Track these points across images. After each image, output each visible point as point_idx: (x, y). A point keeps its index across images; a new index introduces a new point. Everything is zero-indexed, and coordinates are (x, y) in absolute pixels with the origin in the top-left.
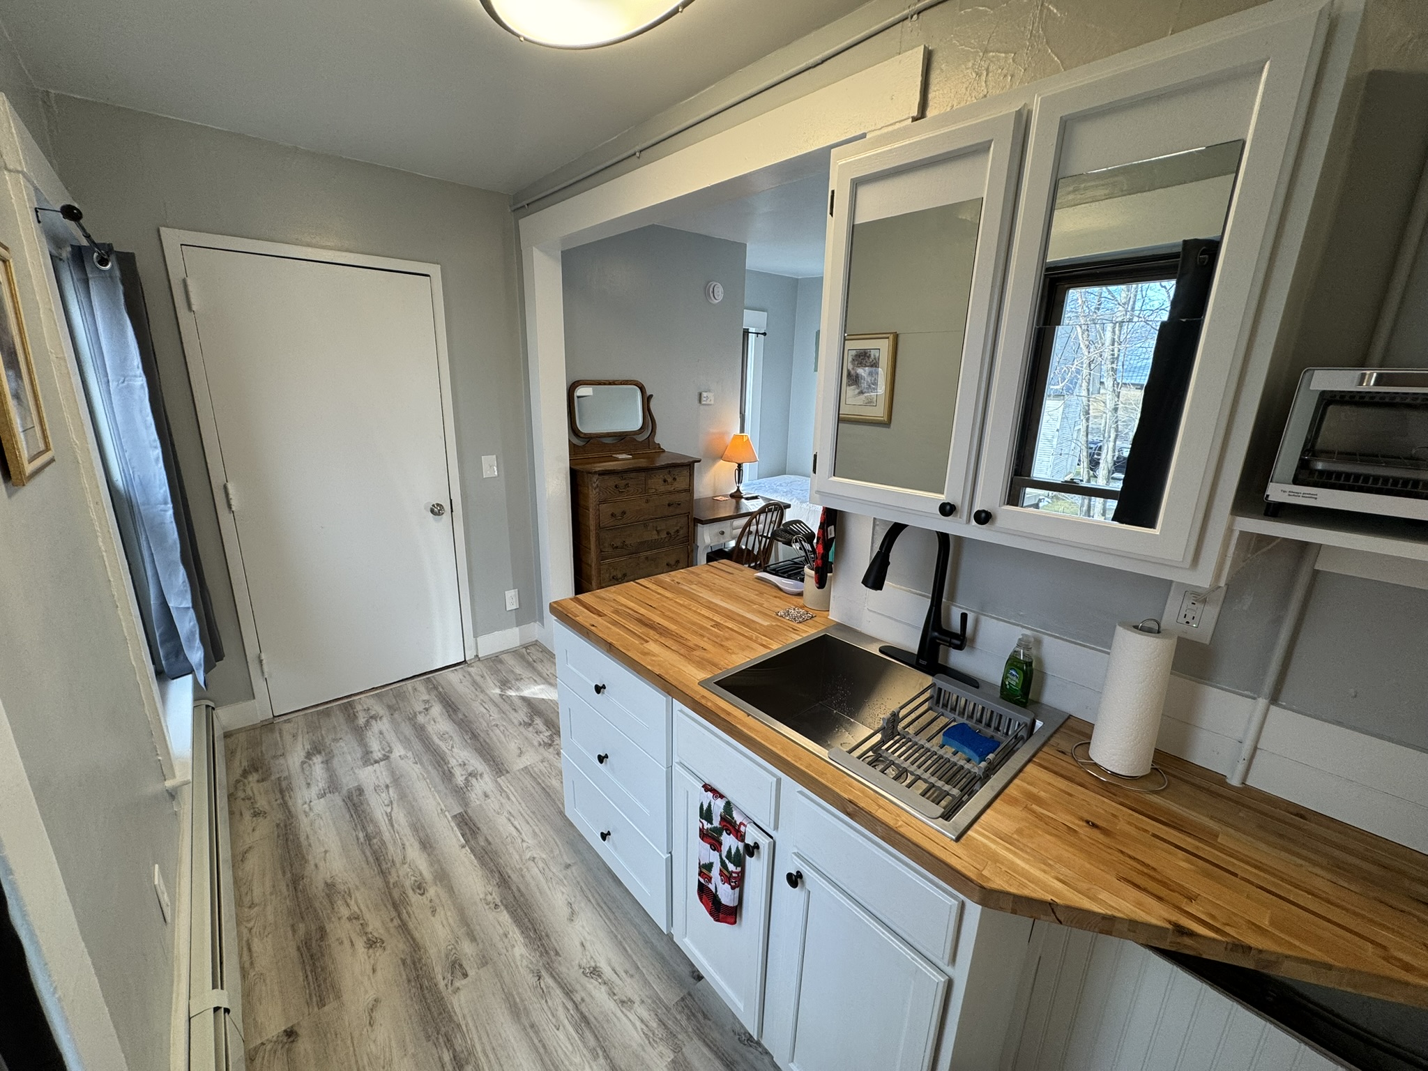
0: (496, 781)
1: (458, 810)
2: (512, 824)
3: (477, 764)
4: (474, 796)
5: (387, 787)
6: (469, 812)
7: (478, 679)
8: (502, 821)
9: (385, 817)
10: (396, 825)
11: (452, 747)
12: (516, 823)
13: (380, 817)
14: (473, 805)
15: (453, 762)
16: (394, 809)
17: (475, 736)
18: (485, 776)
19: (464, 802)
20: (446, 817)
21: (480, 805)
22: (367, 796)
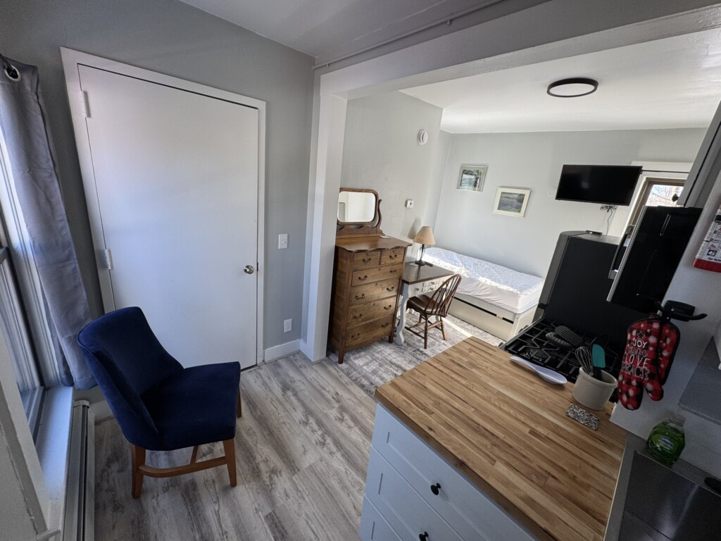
0: (292, 481)
1: (268, 510)
2: (310, 527)
3: (275, 461)
4: (278, 495)
5: (214, 481)
6: (276, 511)
7: (266, 379)
8: (302, 523)
9: (215, 516)
10: (223, 526)
11: (256, 443)
12: (313, 526)
13: (211, 515)
14: (278, 505)
15: (259, 459)
16: (221, 506)
17: (271, 433)
18: (283, 473)
19: (271, 500)
20: (260, 517)
21: (283, 504)
22: (200, 492)
